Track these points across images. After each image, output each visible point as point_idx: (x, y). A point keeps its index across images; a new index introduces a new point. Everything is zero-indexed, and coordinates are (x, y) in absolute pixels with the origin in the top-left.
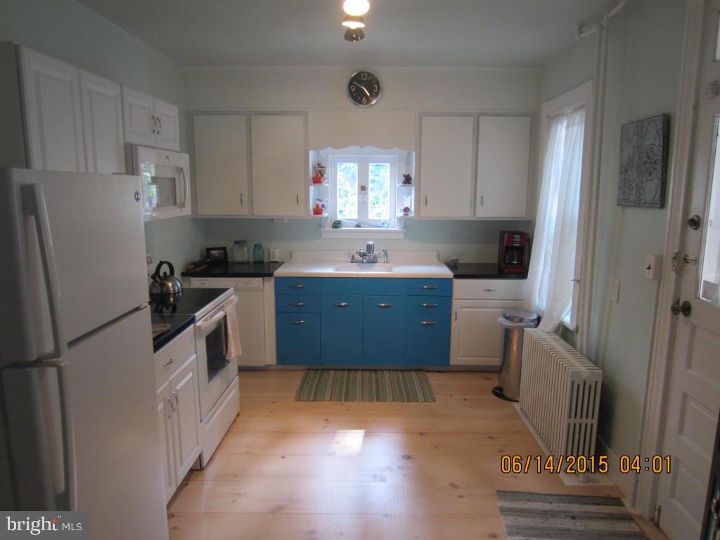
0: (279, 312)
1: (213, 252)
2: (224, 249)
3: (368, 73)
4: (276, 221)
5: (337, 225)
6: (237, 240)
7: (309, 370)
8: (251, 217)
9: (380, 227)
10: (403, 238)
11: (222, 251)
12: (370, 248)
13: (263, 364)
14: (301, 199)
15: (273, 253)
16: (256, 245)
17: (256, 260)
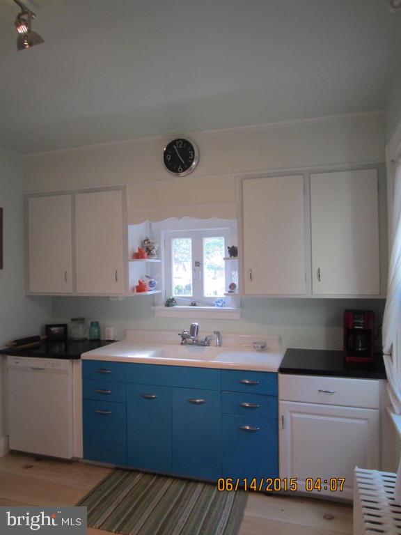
0: (86, 400)
1: (53, 329)
2: (65, 326)
3: (182, 140)
4: (111, 299)
5: (170, 303)
6: (74, 317)
7: (117, 469)
8: (75, 295)
9: (214, 305)
10: (239, 318)
11: (62, 328)
12: (193, 330)
13: (69, 457)
14: (120, 275)
15: (108, 331)
16: (92, 323)
17: (93, 338)
